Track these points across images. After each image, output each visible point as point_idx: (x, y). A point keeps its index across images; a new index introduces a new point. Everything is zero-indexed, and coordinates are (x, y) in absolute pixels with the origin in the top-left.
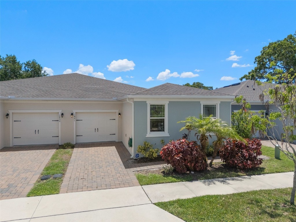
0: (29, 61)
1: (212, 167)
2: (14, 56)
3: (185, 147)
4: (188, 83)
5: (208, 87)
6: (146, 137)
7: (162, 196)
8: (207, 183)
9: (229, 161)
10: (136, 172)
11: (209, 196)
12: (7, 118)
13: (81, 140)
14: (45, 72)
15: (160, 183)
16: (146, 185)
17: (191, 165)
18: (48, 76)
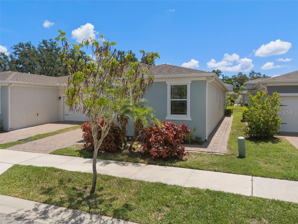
12: (59, 100)
16: (52, 154)
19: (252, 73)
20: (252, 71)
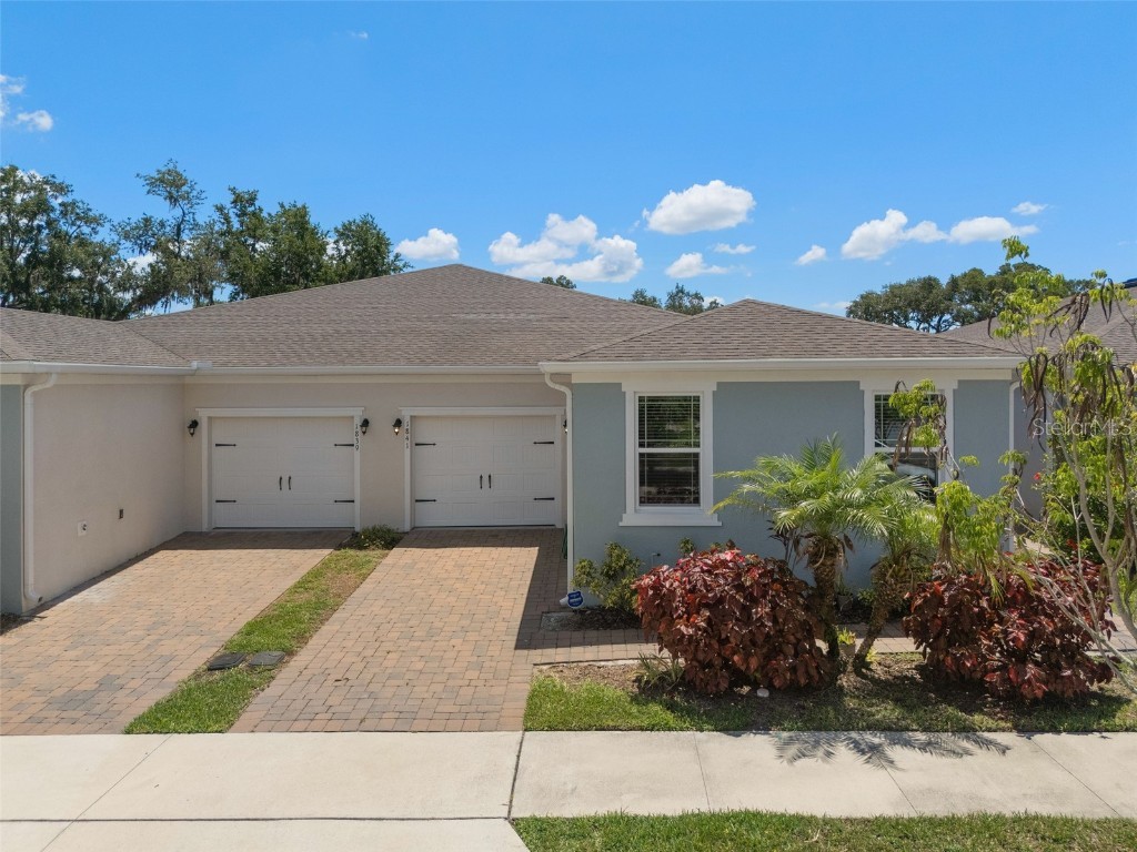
0: (351, 220)
1: (864, 676)
2: (304, 207)
3: (723, 586)
4: (974, 270)
5: (1071, 281)
6: (621, 524)
7: (570, 787)
8: (793, 750)
9: (941, 657)
10: (545, 667)
11: (757, 815)
12: (192, 434)
13: (433, 517)
14: (397, 256)
15: (603, 730)
16: (542, 730)
17: (746, 660)
18: (410, 270)
19: (678, 293)
20: (677, 287)
